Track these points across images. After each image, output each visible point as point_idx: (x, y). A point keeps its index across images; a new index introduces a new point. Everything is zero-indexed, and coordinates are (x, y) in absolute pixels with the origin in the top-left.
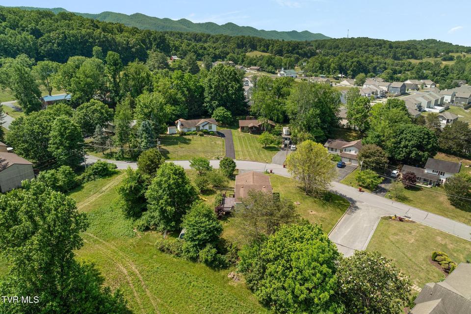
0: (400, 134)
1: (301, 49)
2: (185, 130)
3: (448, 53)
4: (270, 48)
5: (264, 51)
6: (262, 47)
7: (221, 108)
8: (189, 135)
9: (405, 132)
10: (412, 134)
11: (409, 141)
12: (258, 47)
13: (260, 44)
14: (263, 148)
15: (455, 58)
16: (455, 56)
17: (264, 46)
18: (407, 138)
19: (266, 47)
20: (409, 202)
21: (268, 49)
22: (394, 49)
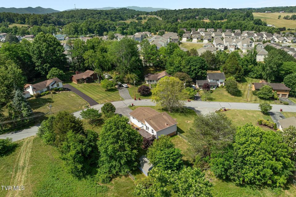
0: (189, 63)
1: (50, 20)
2: (39, 92)
3: (138, 15)
4: (26, 20)
5: (21, 23)
6: (19, 20)
7: (53, 68)
8: (44, 95)
9: (191, 62)
10: (196, 62)
11: (196, 66)
12: (15, 20)
13: (16, 18)
14: (106, 91)
15: (143, 18)
16: (143, 17)
17: (21, 19)
18: (194, 65)
19: (23, 20)
20: (215, 100)
21: (25, 22)
22: (110, 15)
